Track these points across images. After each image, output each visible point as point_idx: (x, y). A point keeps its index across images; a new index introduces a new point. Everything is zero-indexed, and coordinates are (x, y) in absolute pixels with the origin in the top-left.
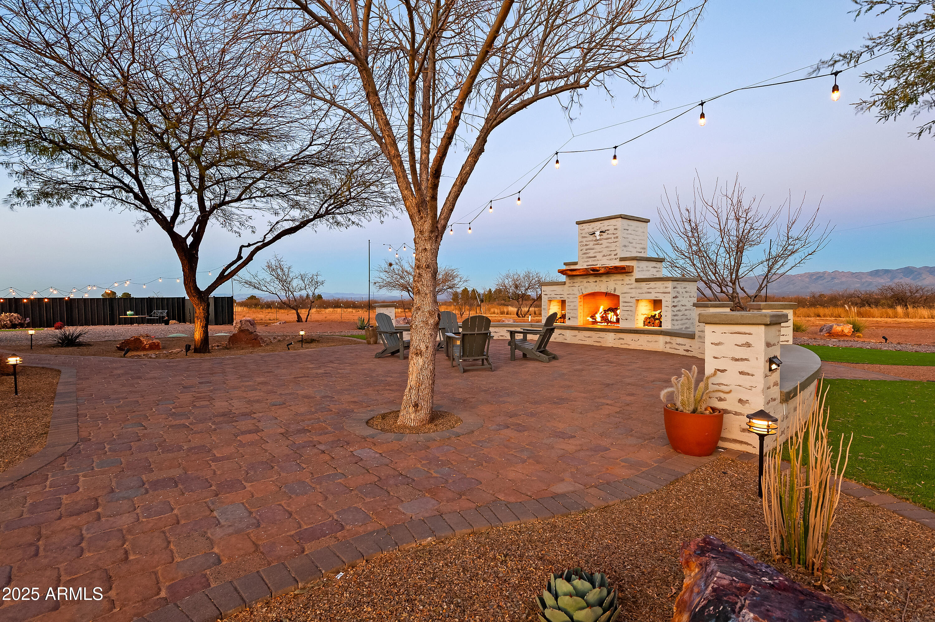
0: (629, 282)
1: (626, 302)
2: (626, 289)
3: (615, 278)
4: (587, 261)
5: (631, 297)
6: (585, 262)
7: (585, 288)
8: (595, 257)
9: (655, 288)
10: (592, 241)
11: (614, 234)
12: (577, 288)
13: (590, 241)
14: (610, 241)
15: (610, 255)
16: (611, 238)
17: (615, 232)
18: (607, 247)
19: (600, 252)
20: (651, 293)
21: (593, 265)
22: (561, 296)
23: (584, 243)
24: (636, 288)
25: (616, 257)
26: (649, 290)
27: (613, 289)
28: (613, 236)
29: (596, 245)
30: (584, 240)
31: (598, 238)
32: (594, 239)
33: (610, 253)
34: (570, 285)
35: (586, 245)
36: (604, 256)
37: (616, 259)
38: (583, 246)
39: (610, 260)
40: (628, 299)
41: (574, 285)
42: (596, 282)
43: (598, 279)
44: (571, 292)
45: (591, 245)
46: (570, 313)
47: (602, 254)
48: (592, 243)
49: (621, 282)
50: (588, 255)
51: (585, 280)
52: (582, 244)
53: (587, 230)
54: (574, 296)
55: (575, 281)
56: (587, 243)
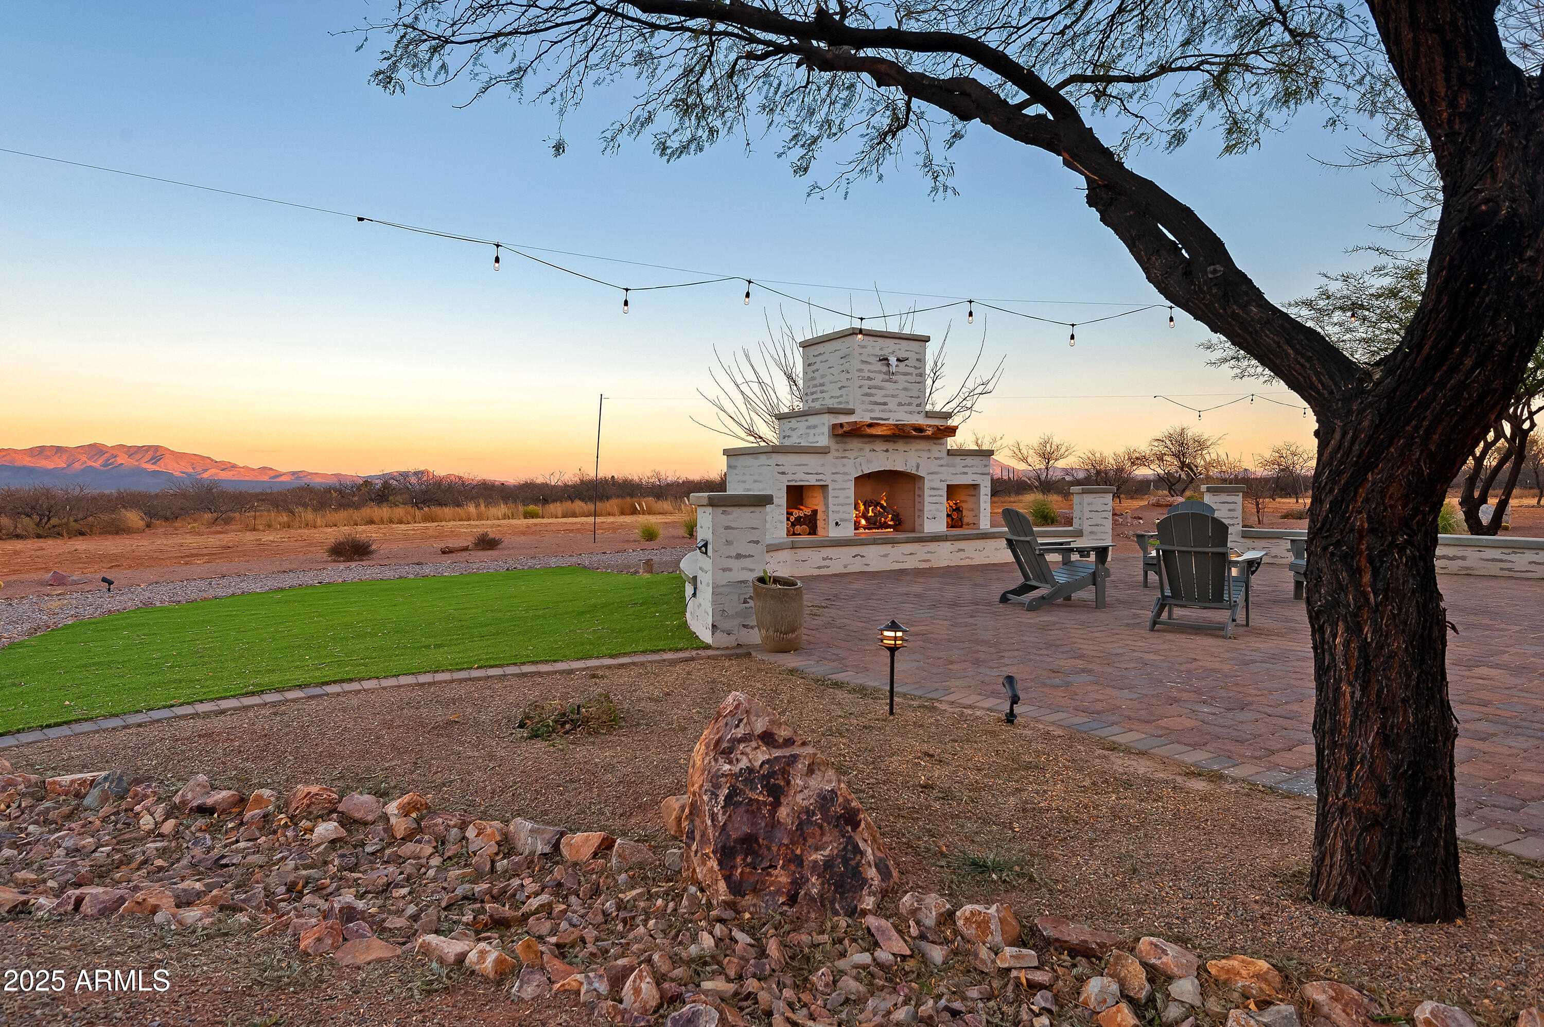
0: (938, 455)
1: (934, 489)
2: (934, 466)
3: (918, 447)
4: (872, 411)
5: (941, 481)
6: (868, 411)
7: (869, 461)
8: (885, 404)
9: (972, 466)
10: (880, 372)
11: (915, 367)
12: (852, 461)
13: (875, 372)
14: (908, 378)
15: (910, 404)
16: (911, 374)
17: (918, 364)
18: (905, 389)
19: (893, 396)
20: (966, 473)
21: (882, 419)
22: (819, 477)
23: (866, 374)
24: (947, 465)
25: (919, 409)
26: (965, 470)
27: (914, 465)
28: (915, 371)
29: (887, 381)
30: (866, 367)
31: (893, 369)
32: (885, 369)
33: (909, 400)
34: (837, 454)
35: (869, 379)
36: (900, 404)
37: (918, 413)
38: (863, 378)
39: (910, 413)
40: (937, 484)
41: (847, 454)
42: (887, 451)
43: (890, 446)
44: (841, 470)
45: (878, 379)
46: (838, 512)
47: (897, 400)
48: (881, 377)
49: (925, 455)
50: (872, 399)
51: (868, 447)
52: (862, 374)
53: (870, 350)
54: (847, 477)
55: (850, 446)
56: (872, 375)
